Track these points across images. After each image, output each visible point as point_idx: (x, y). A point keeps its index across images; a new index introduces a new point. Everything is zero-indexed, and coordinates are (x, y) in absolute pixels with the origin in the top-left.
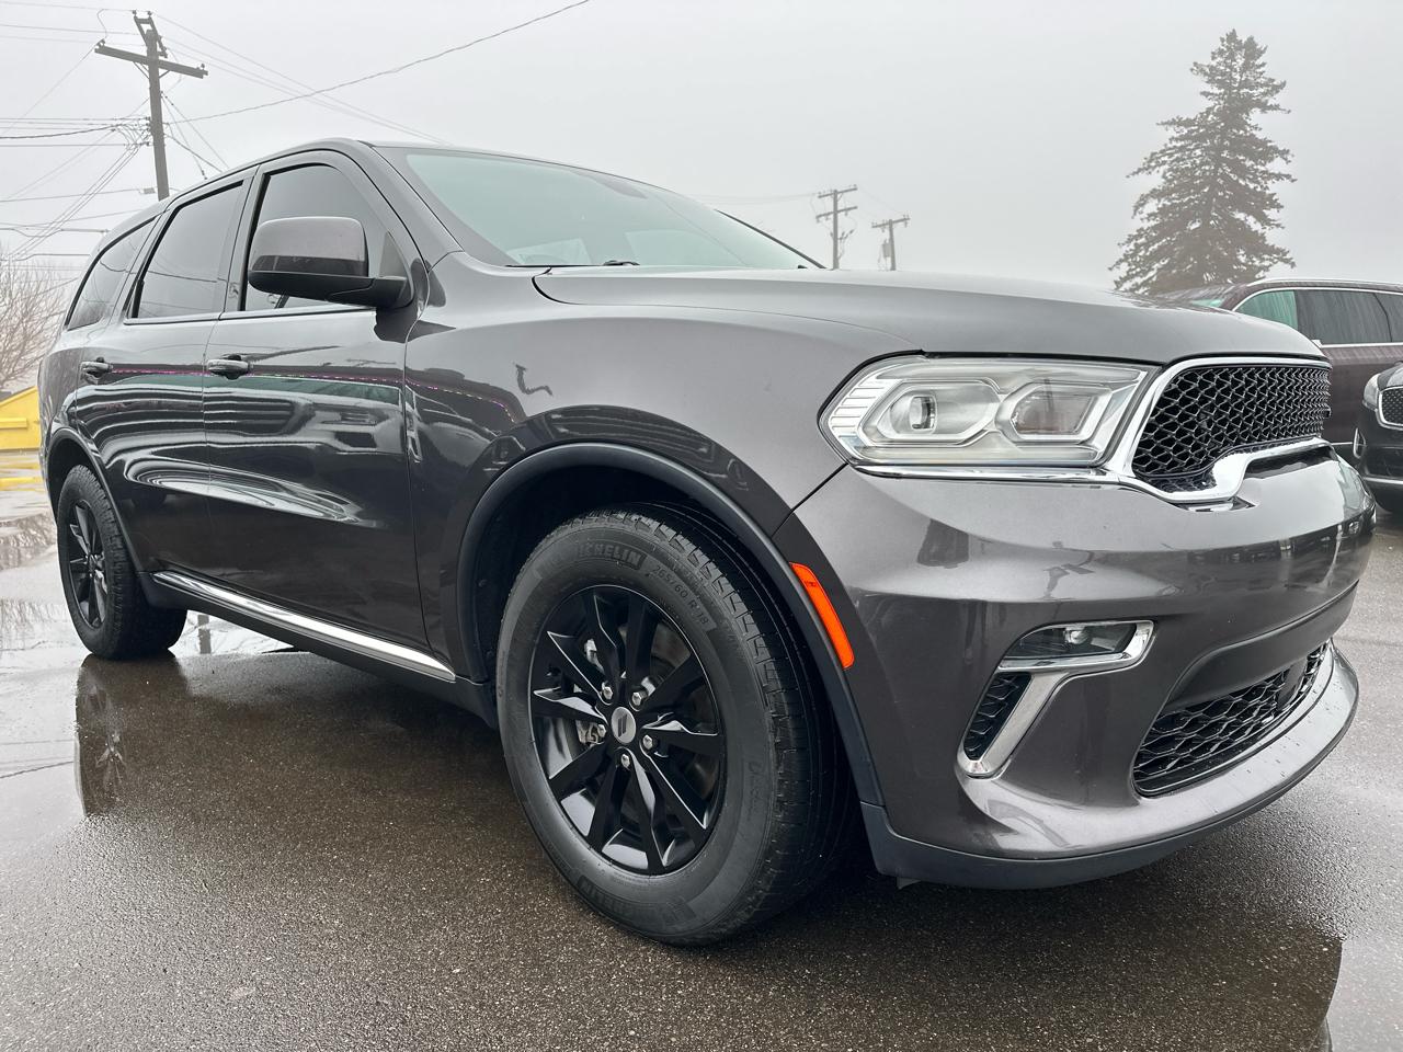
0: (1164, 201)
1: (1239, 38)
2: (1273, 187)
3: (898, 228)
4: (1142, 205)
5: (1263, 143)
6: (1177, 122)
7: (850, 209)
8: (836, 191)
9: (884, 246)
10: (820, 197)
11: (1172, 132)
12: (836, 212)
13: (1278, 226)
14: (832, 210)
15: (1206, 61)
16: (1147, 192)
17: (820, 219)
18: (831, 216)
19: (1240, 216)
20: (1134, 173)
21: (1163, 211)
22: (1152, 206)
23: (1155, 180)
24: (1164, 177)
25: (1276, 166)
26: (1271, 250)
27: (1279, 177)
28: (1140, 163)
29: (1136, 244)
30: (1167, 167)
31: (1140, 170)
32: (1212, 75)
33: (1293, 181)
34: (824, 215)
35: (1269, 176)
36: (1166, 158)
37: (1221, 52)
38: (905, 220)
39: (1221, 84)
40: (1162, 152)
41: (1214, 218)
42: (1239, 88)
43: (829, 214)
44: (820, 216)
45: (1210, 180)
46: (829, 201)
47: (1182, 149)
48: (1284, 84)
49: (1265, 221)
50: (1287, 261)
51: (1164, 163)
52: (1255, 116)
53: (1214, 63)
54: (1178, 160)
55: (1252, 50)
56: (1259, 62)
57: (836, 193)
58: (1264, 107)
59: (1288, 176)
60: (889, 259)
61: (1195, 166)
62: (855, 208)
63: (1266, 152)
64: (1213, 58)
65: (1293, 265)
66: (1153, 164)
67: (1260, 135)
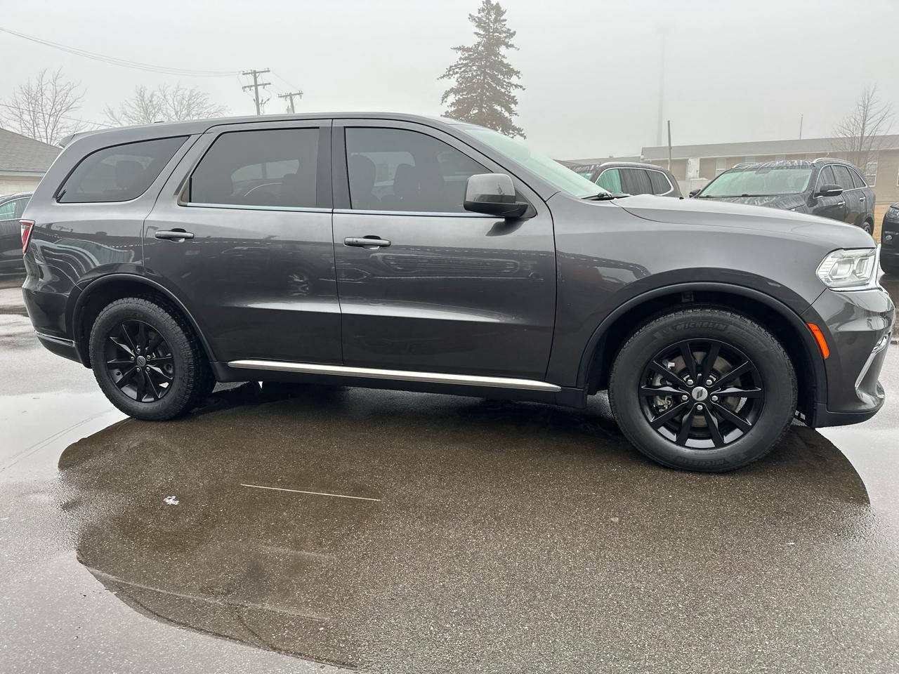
0: (458, 96)
1: (492, 3)
2: (514, 92)
3: (296, 99)
4: (446, 97)
5: (507, 66)
6: (462, 49)
7: (266, 84)
8: (255, 71)
10: (244, 74)
11: (460, 54)
12: (256, 86)
13: (516, 114)
14: (253, 84)
15: (476, 14)
16: (448, 89)
17: (245, 89)
18: (253, 88)
19: (498, 108)
20: (441, 78)
21: (458, 102)
22: (452, 98)
23: (452, 83)
24: (457, 81)
25: (514, 80)
26: (514, 129)
27: (516, 86)
28: (444, 72)
30: (458, 75)
31: (444, 76)
32: (479, 23)
33: (524, 89)
34: (248, 87)
35: (510, 85)
36: (457, 70)
37: (483, 10)
38: (300, 94)
39: (484, 29)
40: (455, 66)
41: (485, 108)
42: (494, 32)
43: (252, 86)
44: (245, 87)
45: (481, 85)
46: (251, 77)
47: (466, 65)
48: (515, 32)
49: (510, 111)
50: (522, 135)
51: (457, 73)
52: (503, 50)
53: (480, 16)
54: (464, 71)
55: (498, 11)
56: (502, 18)
57: (255, 73)
58: (508, 46)
59: (521, 87)
61: (474, 77)
62: (270, 84)
63: (510, 72)
64: (479, 13)
65: (525, 137)
66: (451, 73)
67: (505, 61)
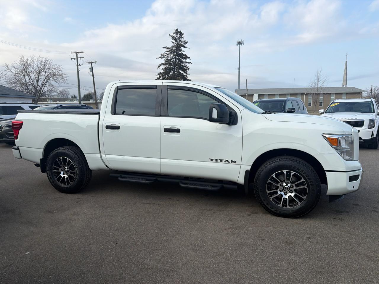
0: (165, 66)
1: (178, 30)
2: (188, 65)
4: (159, 66)
5: (185, 55)
6: (167, 48)
7: (81, 58)
8: (77, 52)
9: (90, 68)
10: (71, 53)
11: (165, 50)
13: (189, 74)
14: (76, 57)
15: (172, 35)
16: (161, 63)
17: (72, 59)
18: (76, 59)
19: (180, 71)
20: (158, 58)
21: (165, 68)
22: (162, 67)
23: (163, 61)
24: (165, 60)
25: (188, 60)
27: (189, 63)
28: (159, 56)
29: (159, 76)
30: (165, 58)
32: (174, 38)
34: (74, 58)
35: (186, 62)
36: (164, 56)
37: (175, 33)
38: (96, 62)
39: (176, 41)
40: (164, 54)
41: (176, 72)
42: (179, 42)
43: (75, 58)
44: (72, 58)
47: (168, 54)
48: (187, 42)
49: (187, 73)
51: (165, 57)
52: (183, 49)
53: (173, 35)
54: (168, 57)
55: (181, 34)
56: (183, 36)
57: (77, 53)
58: (185, 47)
59: (191, 63)
60: (92, 72)
61: (171, 59)
62: (83, 58)
63: (186, 57)
64: (173, 34)
66: (162, 57)
67: (184, 53)
